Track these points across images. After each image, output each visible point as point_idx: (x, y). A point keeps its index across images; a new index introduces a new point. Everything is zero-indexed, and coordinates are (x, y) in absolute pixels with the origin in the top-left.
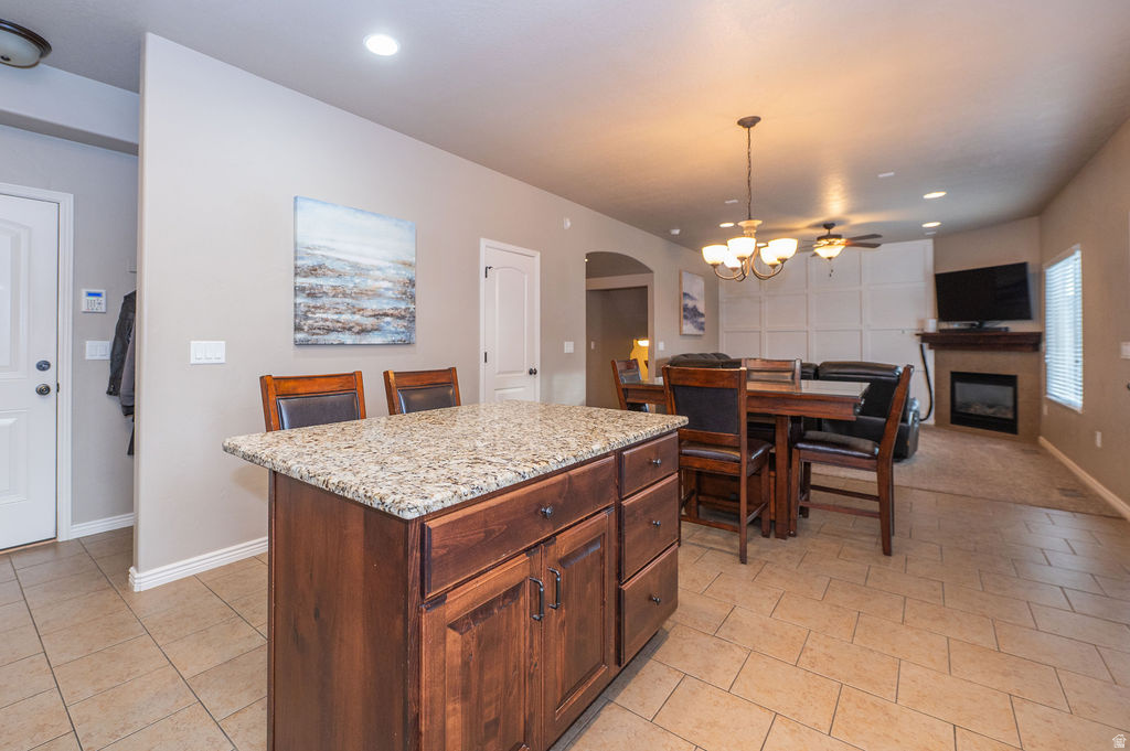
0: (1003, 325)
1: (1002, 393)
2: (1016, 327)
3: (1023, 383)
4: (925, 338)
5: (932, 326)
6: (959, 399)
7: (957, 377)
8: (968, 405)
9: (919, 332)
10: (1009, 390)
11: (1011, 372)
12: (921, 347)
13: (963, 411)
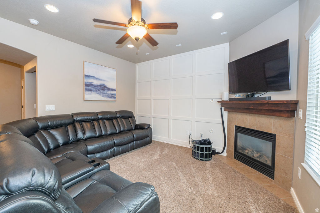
0: (267, 95)
1: (266, 146)
2: (276, 96)
3: (279, 141)
4: (223, 103)
5: (226, 97)
6: (239, 143)
7: (239, 129)
8: (243, 149)
9: (220, 100)
10: (270, 144)
11: (272, 132)
12: (221, 109)
13: (241, 151)
